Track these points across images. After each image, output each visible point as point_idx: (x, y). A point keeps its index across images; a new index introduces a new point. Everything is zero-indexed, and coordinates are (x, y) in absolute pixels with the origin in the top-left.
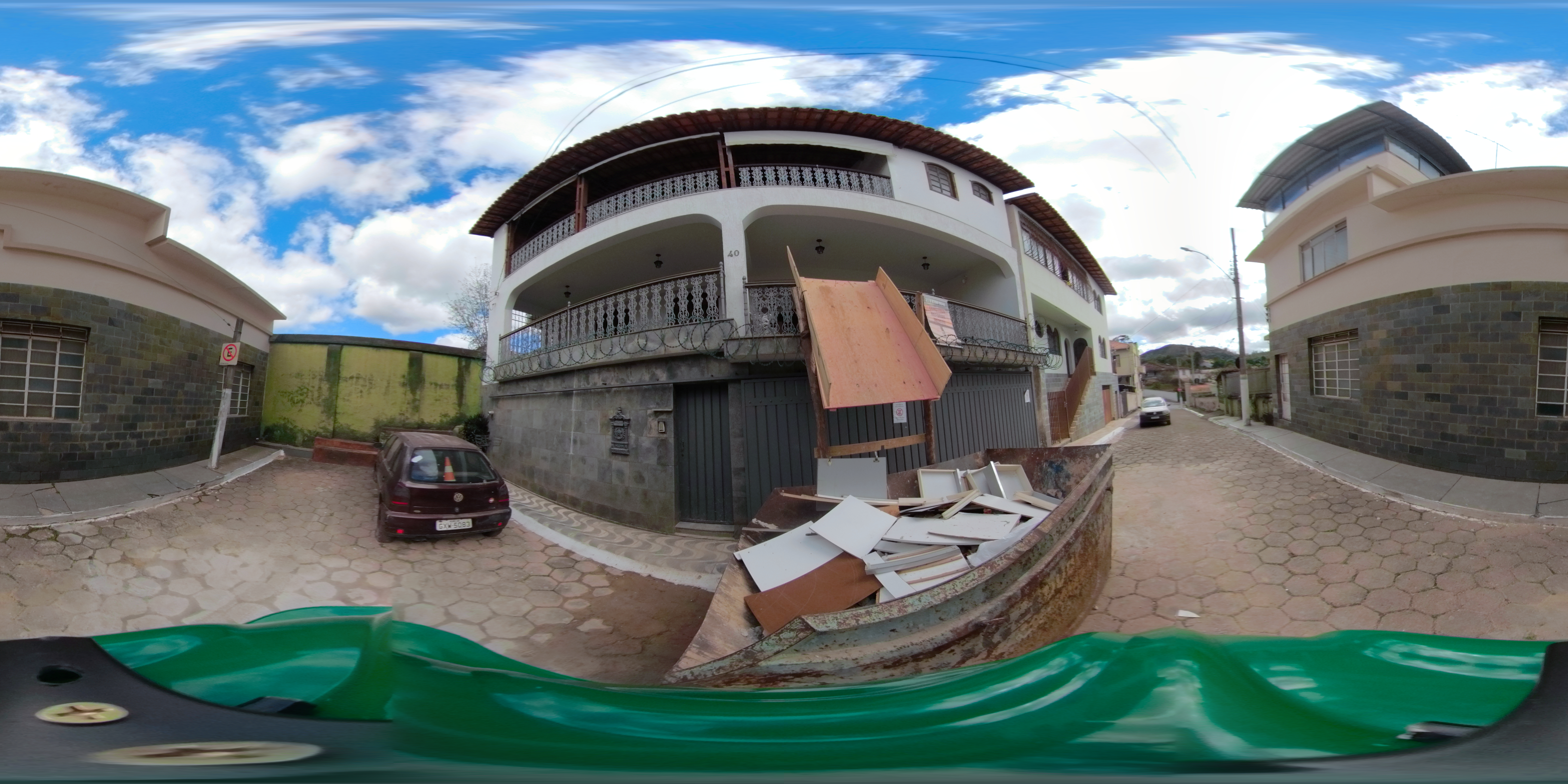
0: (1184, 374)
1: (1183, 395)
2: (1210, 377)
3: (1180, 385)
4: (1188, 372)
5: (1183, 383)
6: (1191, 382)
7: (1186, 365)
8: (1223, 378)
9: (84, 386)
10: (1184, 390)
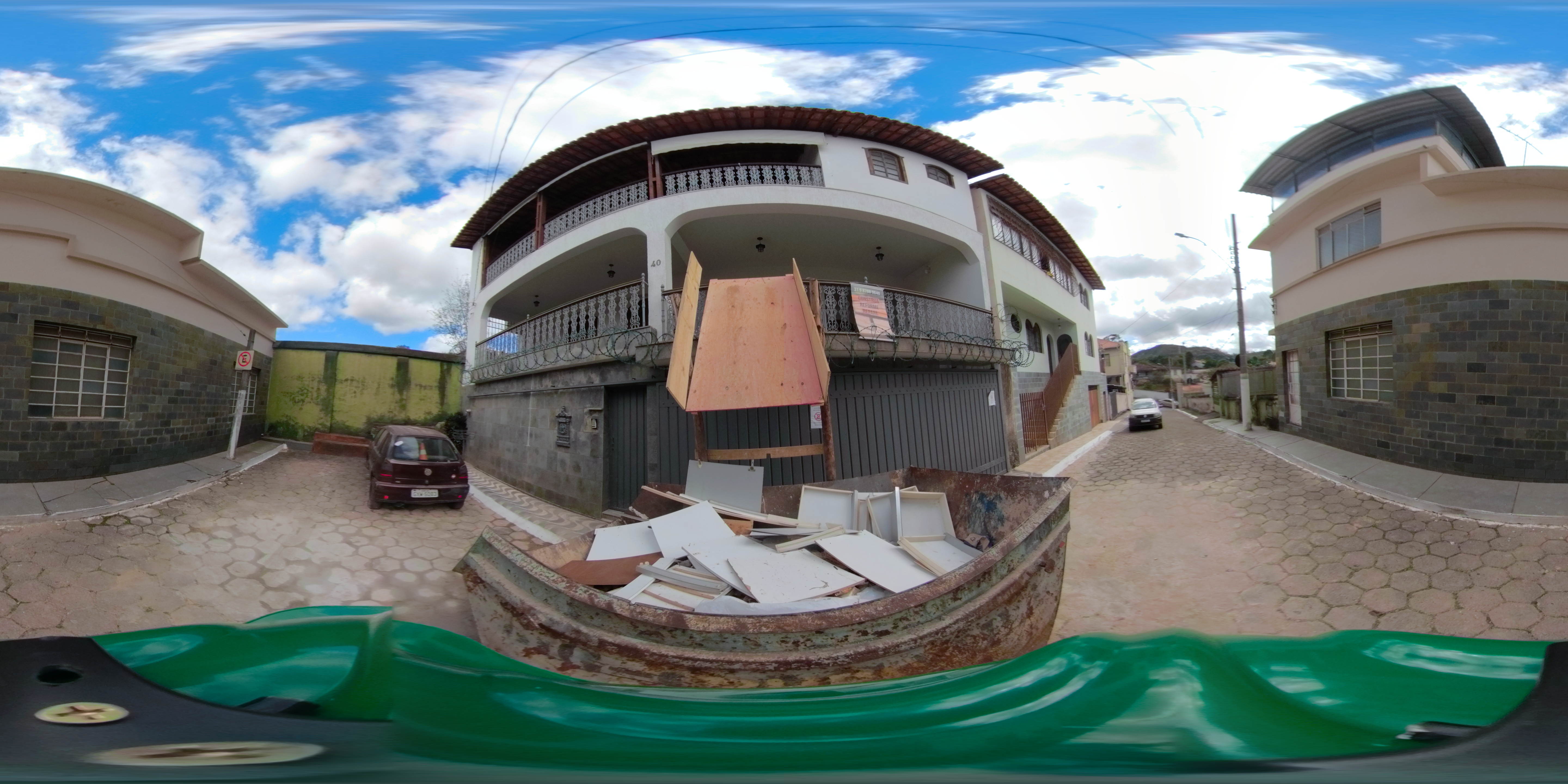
0: (1175, 374)
1: (1174, 395)
2: (1202, 377)
3: (1171, 385)
4: (1179, 372)
5: (1174, 383)
6: (1182, 382)
7: (1179, 364)
8: (1218, 377)
9: (129, 388)
10: (1176, 391)
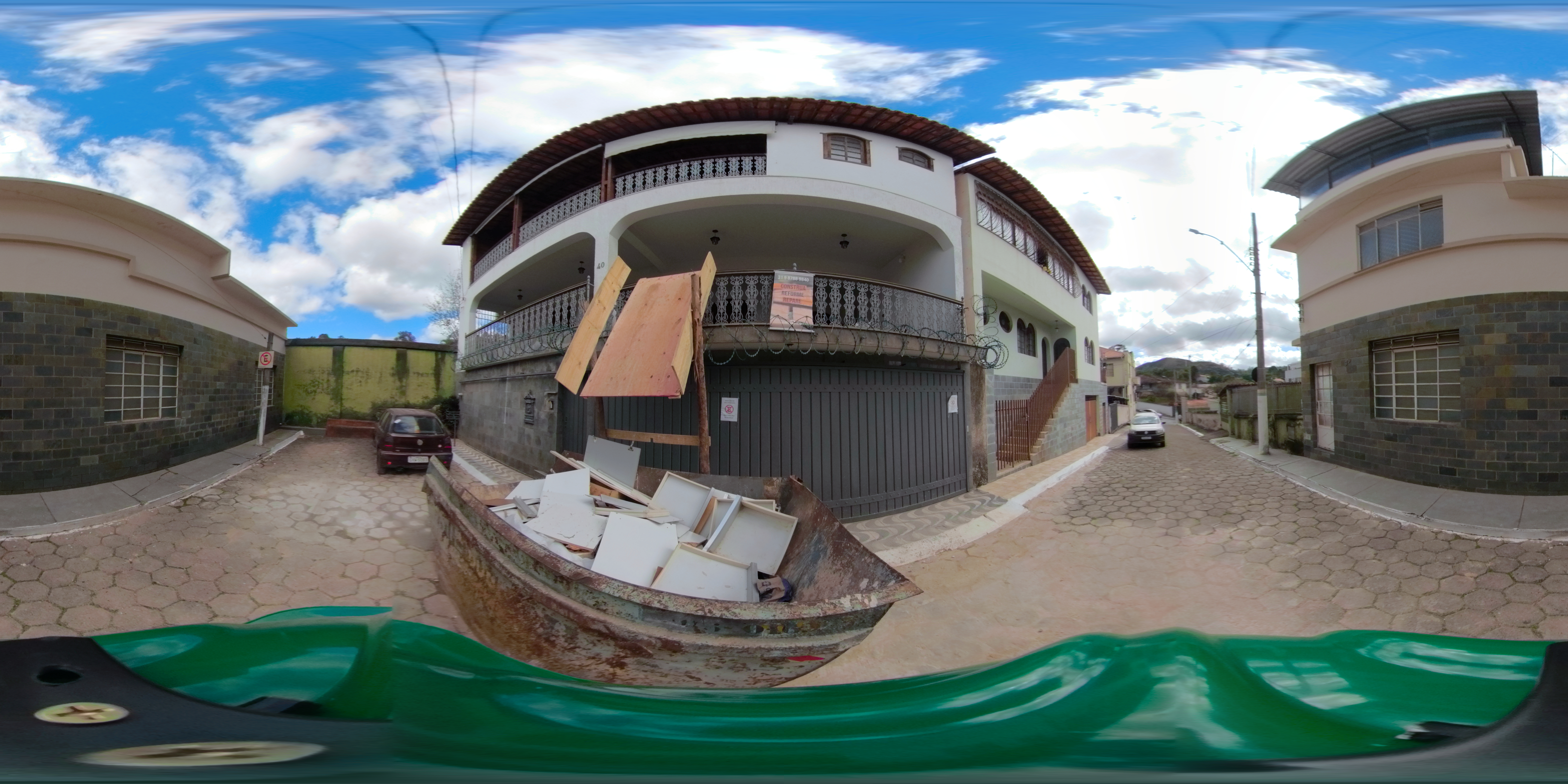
0: (1180, 388)
1: (1179, 409)
2: (1207, 392)
3: (1176, 399)
4: (1184, 386)
5: (1179, 397)
6: (1187, 396)
7: (1184, 378)
8: (1228, 392)
10: (1180, 404)
